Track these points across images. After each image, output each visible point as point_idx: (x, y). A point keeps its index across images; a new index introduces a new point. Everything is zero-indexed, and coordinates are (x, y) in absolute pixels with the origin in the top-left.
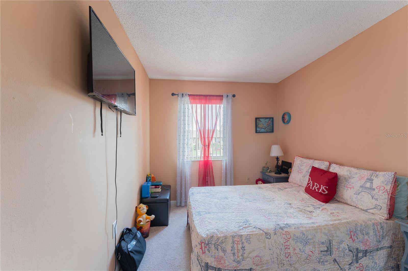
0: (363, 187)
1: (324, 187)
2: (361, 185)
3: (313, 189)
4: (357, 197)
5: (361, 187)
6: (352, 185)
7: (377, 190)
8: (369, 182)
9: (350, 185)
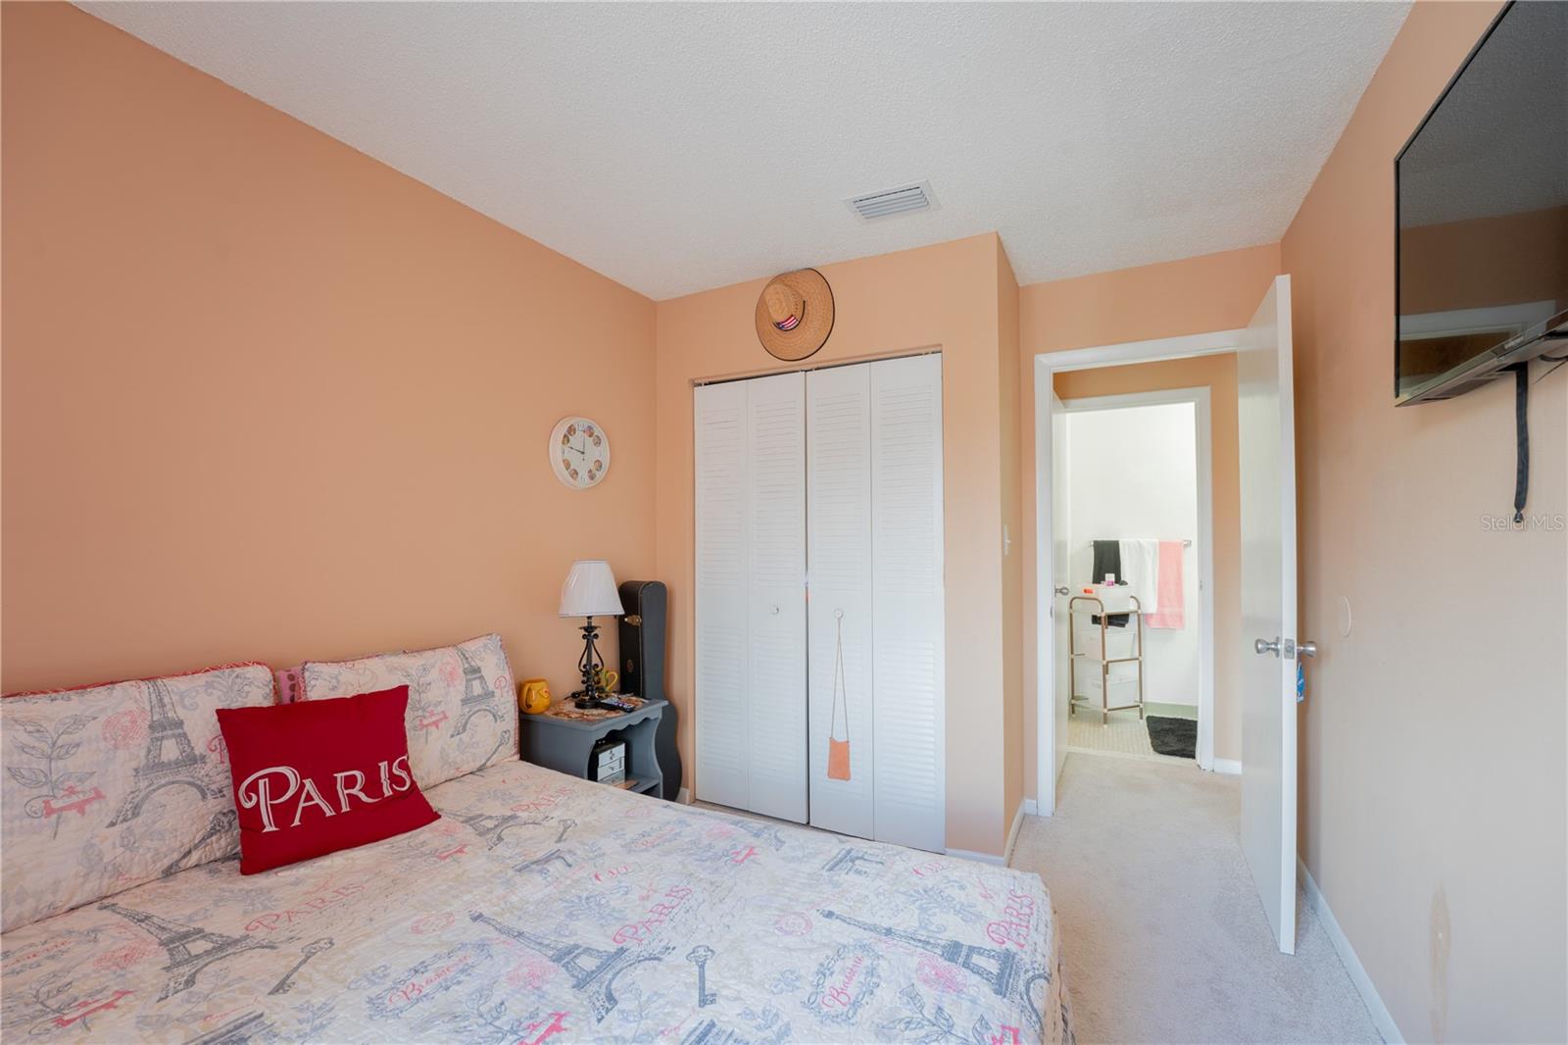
0: (469, 699)
1: (396, 764)
2: (461, 697)
3: (345, 808)
4: (461, 740)
5: (465, 702)
6: (440, 709)
7: (498, 693)
8: (475, 679)
9: (433, 714)
